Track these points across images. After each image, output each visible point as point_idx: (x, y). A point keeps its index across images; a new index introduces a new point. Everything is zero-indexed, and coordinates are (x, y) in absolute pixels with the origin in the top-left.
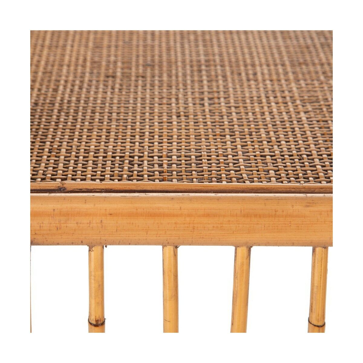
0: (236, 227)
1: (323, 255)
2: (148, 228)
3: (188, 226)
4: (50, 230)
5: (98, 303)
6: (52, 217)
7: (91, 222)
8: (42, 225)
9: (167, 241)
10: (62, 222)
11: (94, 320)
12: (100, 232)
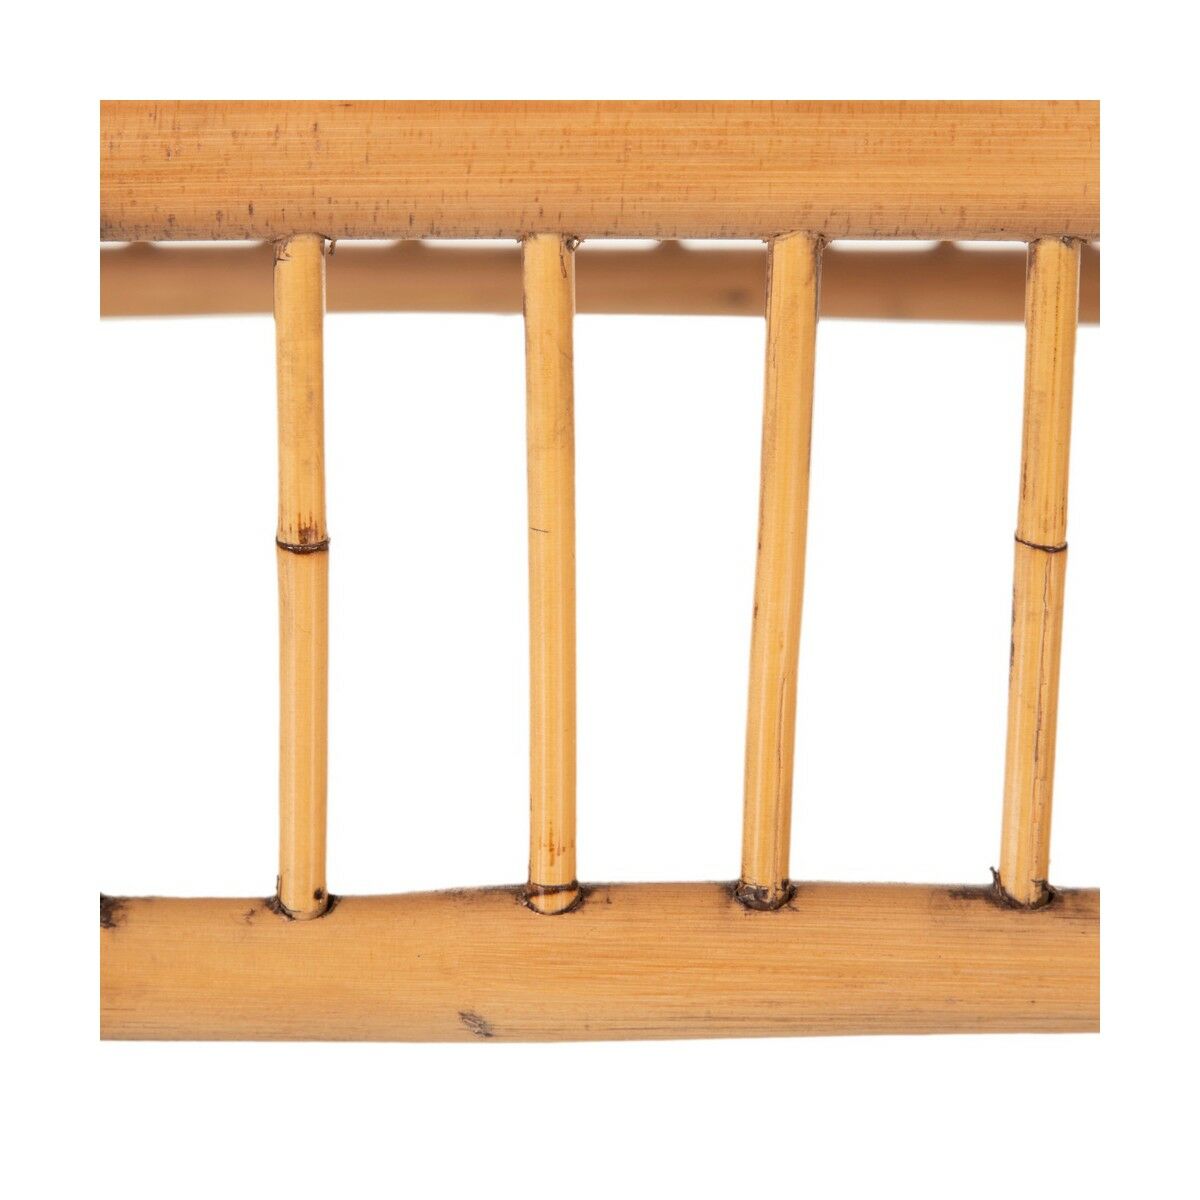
0: (771, 144)
1: (1063, 269)
2: (474, 147)
3: (607, 142)
4: (143, 158)
5: (307, 463)
6: (150, 115)
7: (282, 129)
8: (116, 141)
9: (537, 200)
10: (185, 130)
11: (295, 529)
12: (310, 163)
